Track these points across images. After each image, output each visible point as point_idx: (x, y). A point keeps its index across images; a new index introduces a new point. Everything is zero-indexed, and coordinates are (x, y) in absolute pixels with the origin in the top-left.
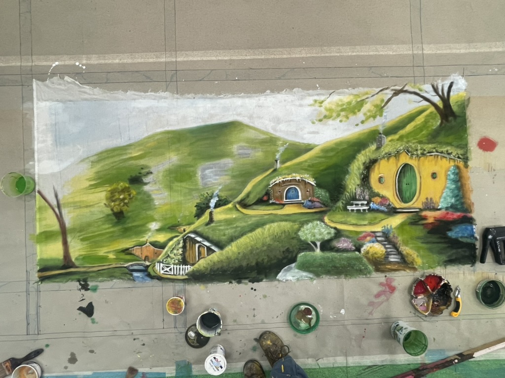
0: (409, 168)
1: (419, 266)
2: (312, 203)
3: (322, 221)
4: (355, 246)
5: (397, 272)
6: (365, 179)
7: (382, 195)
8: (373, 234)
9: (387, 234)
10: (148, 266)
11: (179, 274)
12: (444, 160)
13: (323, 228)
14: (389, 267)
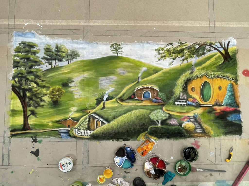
0: (207, 83)
1: (212, 135)
2: (157, 100)
3: (162, 109)
4: (179, 123)
5: (201, 138)
6: (185, 89)
7: (193, 97)
8: (188, 117)
9: (195, 118)
10: (69, 131)
11: (86, 135)
12: (225, 80)
13: (162, 113)
14: (197, 135)
